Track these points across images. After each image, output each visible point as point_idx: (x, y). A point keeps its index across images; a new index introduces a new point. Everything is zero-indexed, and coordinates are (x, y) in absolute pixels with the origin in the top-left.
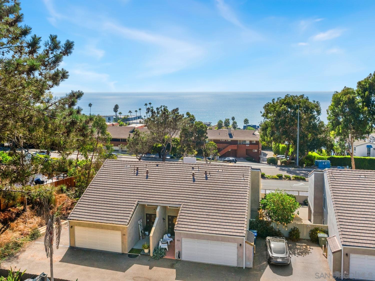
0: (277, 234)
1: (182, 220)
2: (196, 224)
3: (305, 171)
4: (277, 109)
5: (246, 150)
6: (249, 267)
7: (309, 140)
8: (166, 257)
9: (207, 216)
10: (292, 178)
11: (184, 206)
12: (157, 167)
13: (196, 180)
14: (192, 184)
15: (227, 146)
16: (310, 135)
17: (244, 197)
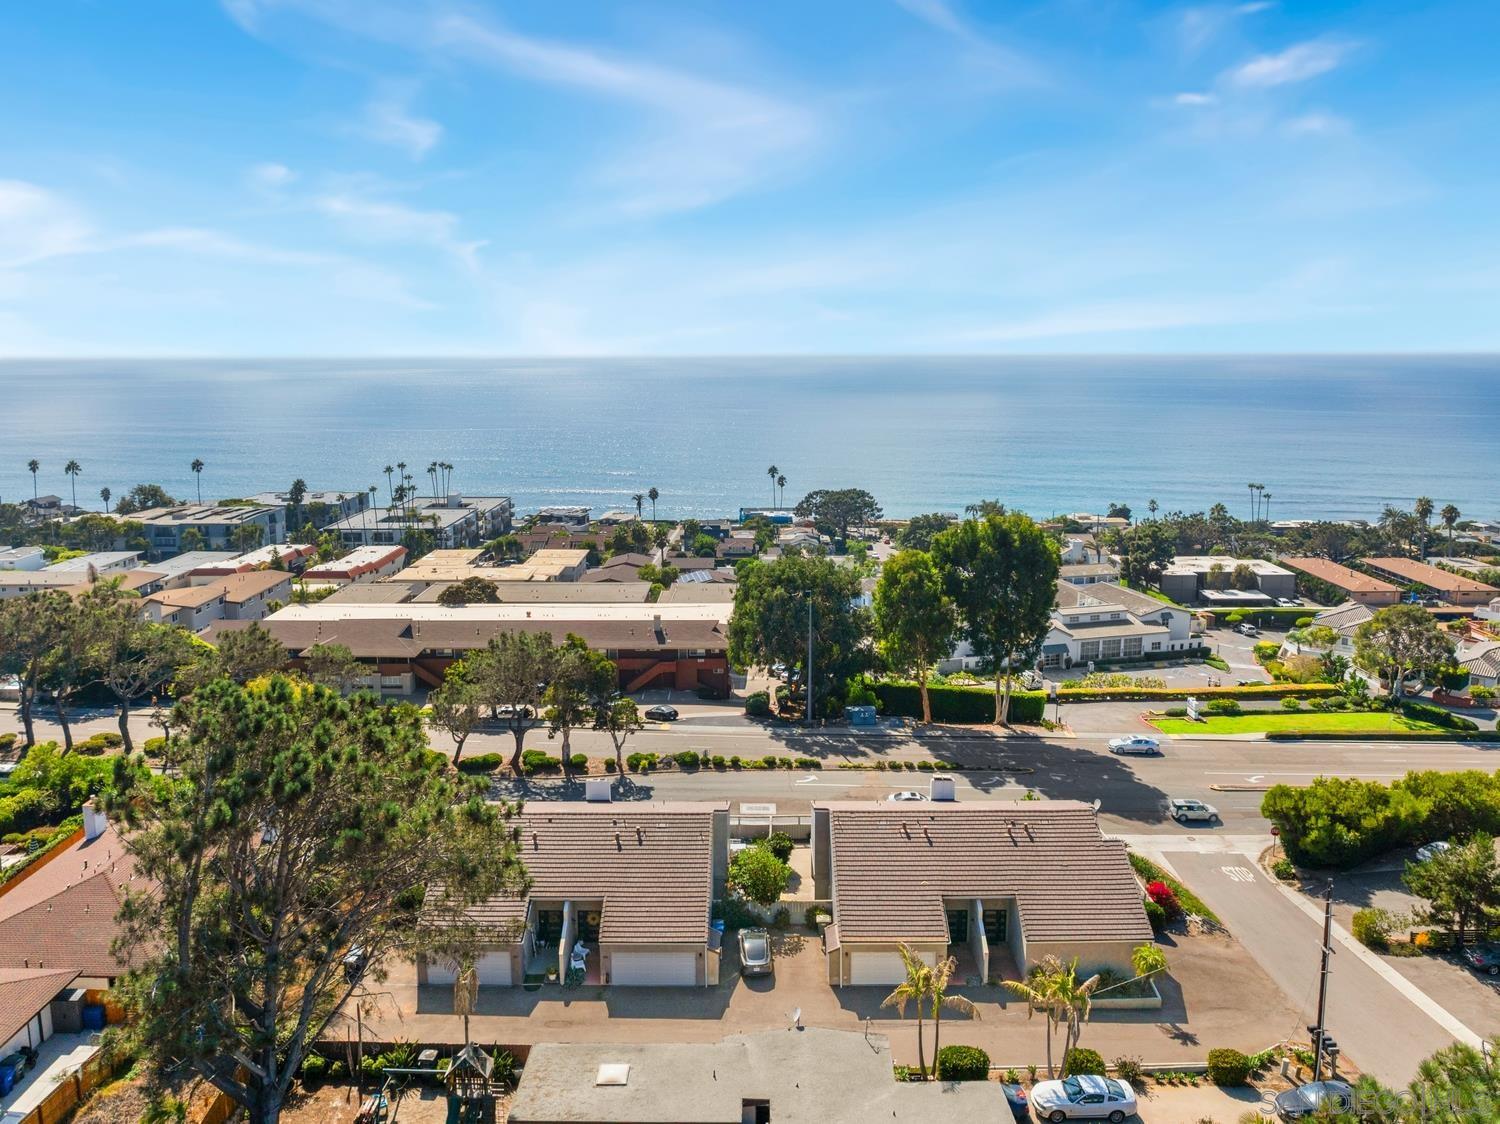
0: (754, 923)
1: (609, 924)
2: (631, 929)
3: (822, 735)
4: (765, 595)
5: (698, 670)
6: (713, 984)
7: (835, 660)
8: (586, 983)
9: (648, 914)
10: (794, 765)
11: (610, 899)
12: (550, 825)
13: (623, 847)
14: (617, 856)
15: (653, 665)
16: (836, 648)
17: (702, 875)
